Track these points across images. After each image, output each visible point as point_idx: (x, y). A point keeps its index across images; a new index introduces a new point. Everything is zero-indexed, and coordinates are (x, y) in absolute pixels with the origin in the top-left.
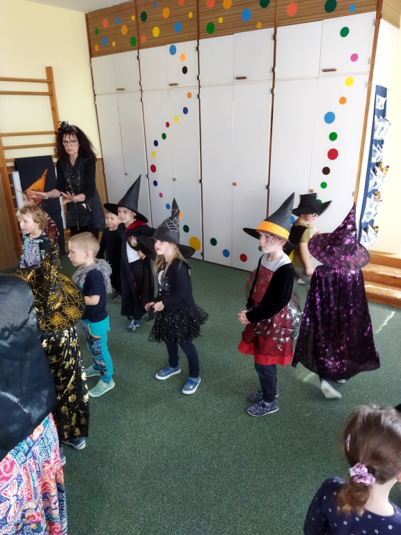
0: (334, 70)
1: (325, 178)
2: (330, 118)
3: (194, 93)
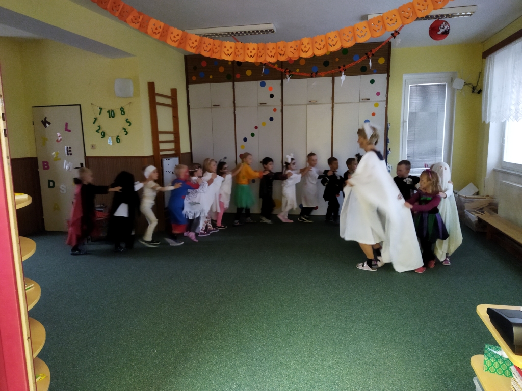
0: (369, 99)
3: (279, 109)
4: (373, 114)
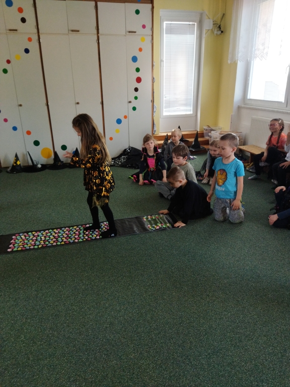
0: (135, 32)
1: (136, 94)
2: (135, 59)
3: (35, 38)
4: (140, 50)
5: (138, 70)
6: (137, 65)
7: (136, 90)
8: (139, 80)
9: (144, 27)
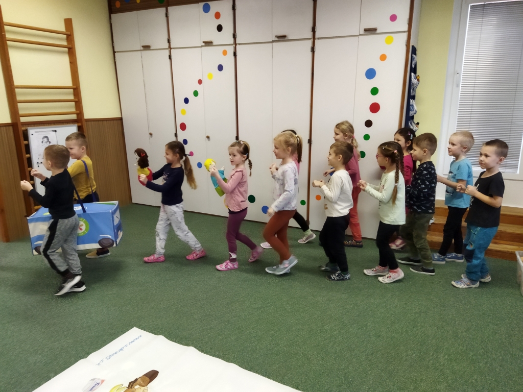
0: (375, 29)
1: (368, 131)
2: (371, 74)
3: (230, 50)
4: (383, 58)
5: (375, 91)
6: (373, 83)
7: (369, 124)
8: (375, 108)
9: (393, 18)
